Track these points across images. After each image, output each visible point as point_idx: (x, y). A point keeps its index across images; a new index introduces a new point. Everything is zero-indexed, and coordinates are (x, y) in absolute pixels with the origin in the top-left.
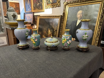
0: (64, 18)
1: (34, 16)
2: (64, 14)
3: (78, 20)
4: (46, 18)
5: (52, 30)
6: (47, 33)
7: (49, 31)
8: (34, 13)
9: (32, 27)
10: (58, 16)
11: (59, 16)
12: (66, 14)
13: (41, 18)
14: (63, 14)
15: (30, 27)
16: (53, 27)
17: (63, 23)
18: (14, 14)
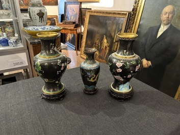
0: (134, 19)
1: (80, 9)
2: (135, 10)
3: (162, 26)
4: (101, 15)
5: (109, 39)
6: (101, 43)
7: (105, 41)
8: (81, 3)
9: (76, 30)
10: (123, 14)
11: (126, 14)
12: (138, 10)
13: (93, 14)
14: (133, 10)
15: (73, 30)
16: (113, 35)
17: (132, 29)
18: (40, 11)
